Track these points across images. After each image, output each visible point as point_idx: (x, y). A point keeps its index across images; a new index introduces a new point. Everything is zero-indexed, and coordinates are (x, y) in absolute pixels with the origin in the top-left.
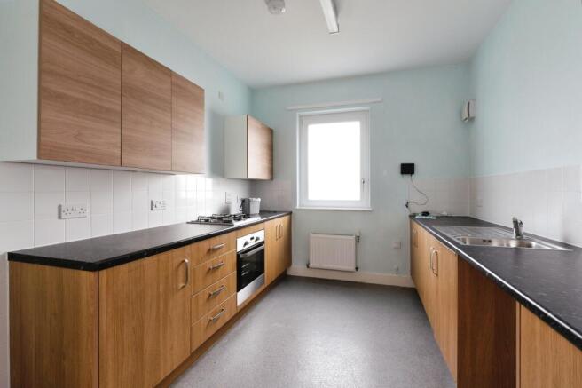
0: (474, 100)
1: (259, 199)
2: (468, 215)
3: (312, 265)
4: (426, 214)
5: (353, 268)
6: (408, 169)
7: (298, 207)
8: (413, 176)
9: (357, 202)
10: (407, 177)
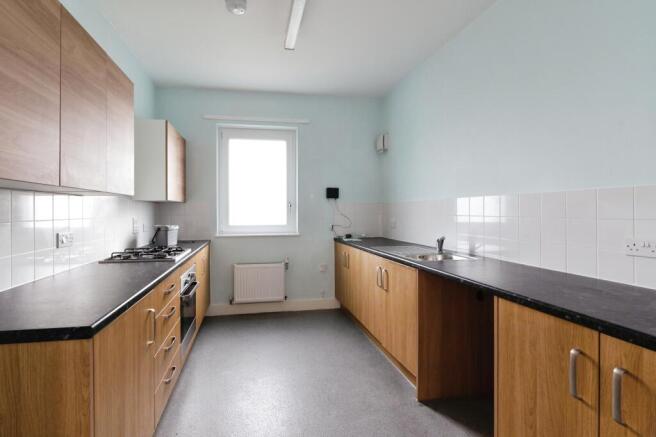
0: (388, 133)
1: (177, 227)
2: (381, 235)
3: (237, 299)
4: (349, 236)
5: (282, 298)
6: (333, 193)
7: (218, 235)
8: (338, 200)
9: (283, 226)
10: (332, 200)
